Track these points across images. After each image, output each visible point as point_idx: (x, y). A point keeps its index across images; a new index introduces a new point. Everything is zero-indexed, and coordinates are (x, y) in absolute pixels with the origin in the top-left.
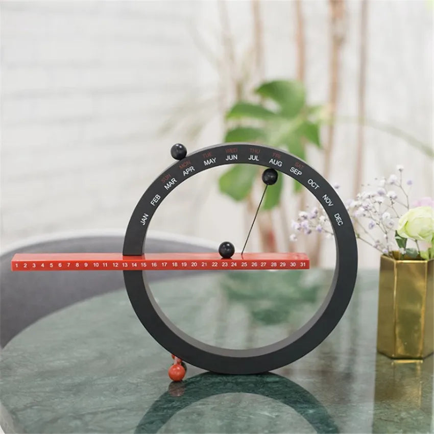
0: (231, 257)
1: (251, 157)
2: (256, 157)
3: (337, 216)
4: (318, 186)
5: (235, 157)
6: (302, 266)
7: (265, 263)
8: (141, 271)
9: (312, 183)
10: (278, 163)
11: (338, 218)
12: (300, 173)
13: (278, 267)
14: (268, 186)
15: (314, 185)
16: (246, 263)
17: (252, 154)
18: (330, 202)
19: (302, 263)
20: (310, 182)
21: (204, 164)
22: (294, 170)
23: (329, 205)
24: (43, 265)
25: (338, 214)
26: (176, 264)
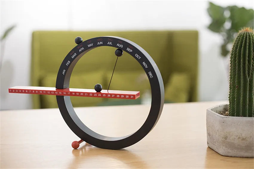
0: (101, 92)
1: (109, 43)
2: (111, 43)
3: (150, 73)
4: (140, 58)
5: (101, 43)
6: (131, 97)
7: (114, 95)
8: (63, 96)
9: (137, 56)
10: (121, 46)
11: (151, 74)
12: (131, 51)
13: (120, 97)
14: (119, 57)
15: (138, 57)
16: (105, 95)
17: (109, 41)
18: (146, 66)
19: (131, 96)
20: (136, 55)
21: (88, 46)
22: (128, 49)
23: (146, 67)
24: (20, 91)
25: (150, 72)
26: (74, 93)
